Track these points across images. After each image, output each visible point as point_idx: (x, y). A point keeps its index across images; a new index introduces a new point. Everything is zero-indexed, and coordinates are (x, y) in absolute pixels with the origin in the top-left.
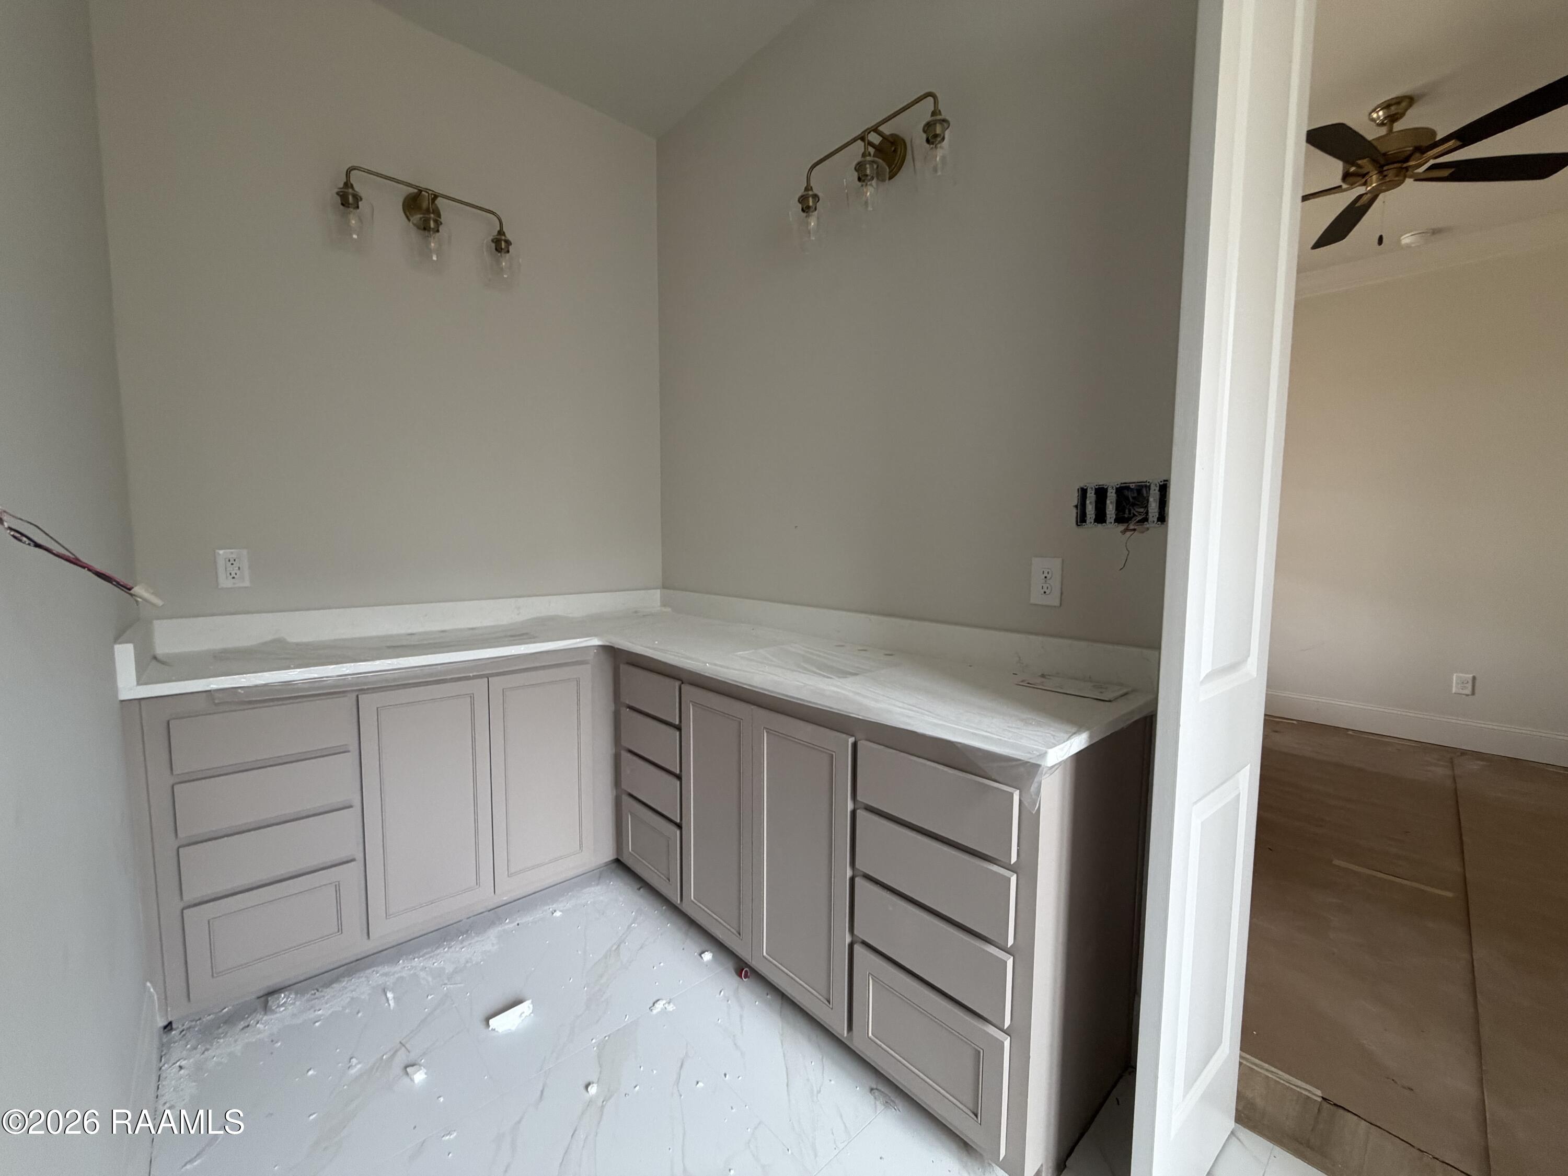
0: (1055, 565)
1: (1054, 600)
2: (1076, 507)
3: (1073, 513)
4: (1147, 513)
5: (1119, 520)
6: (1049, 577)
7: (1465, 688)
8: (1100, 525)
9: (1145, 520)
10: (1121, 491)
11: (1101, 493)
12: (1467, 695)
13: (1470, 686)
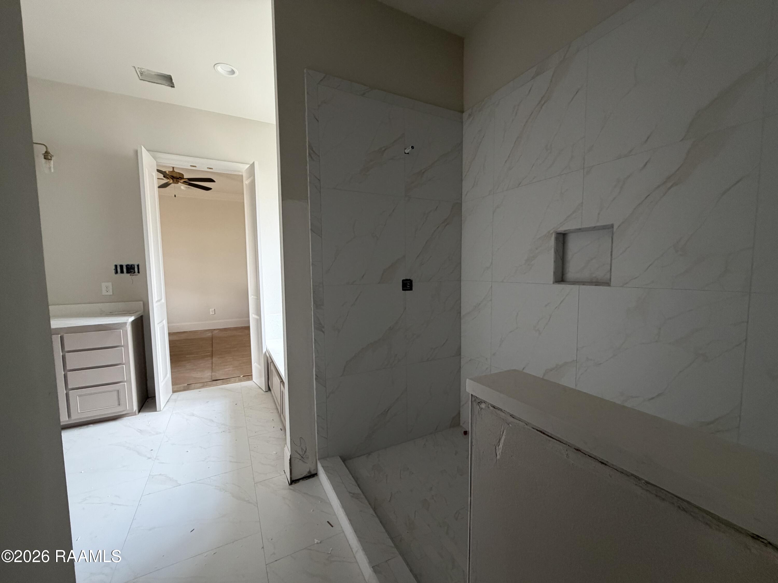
0: (110, 284)
1: (110, 293)
2: (114, 269)
3: (114, 271)
4: (135, 271)
5: (128, 272)
6: (108, 287)
7: (213, 313)
8: (122, 274)
9: (135, 272)
10: (127, 266)
11: (121, 266)
12: (214, 314)
13: (214, 312)
